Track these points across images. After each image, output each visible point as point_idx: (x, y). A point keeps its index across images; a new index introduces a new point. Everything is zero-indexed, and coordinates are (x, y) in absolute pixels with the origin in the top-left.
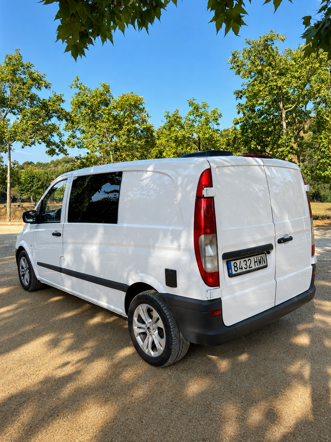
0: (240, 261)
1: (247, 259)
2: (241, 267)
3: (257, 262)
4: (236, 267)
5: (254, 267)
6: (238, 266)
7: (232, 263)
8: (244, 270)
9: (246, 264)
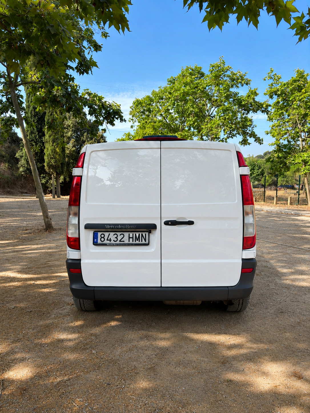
0: (109, 234)
1: (118, 234)
2: (109, 239)
3: (133, 238)
4: (103, 238)
5: (127, 242)
6: (106, 238)
7: (99, 234)
8: (112, 242)
9: (116, 238)
